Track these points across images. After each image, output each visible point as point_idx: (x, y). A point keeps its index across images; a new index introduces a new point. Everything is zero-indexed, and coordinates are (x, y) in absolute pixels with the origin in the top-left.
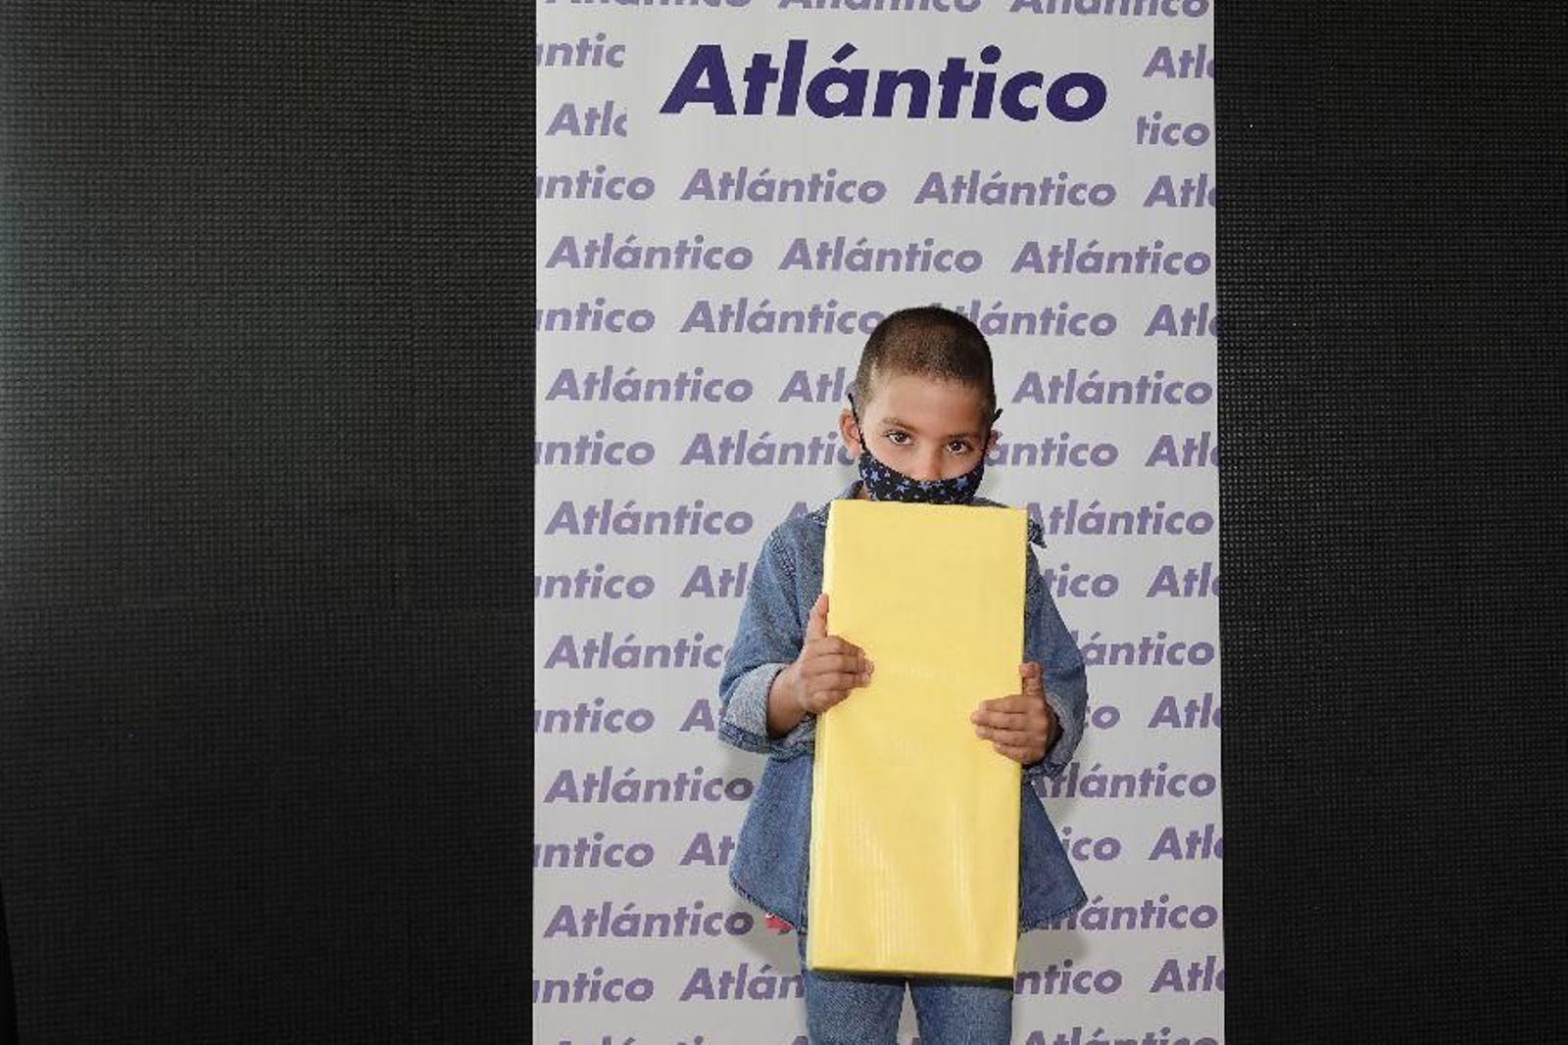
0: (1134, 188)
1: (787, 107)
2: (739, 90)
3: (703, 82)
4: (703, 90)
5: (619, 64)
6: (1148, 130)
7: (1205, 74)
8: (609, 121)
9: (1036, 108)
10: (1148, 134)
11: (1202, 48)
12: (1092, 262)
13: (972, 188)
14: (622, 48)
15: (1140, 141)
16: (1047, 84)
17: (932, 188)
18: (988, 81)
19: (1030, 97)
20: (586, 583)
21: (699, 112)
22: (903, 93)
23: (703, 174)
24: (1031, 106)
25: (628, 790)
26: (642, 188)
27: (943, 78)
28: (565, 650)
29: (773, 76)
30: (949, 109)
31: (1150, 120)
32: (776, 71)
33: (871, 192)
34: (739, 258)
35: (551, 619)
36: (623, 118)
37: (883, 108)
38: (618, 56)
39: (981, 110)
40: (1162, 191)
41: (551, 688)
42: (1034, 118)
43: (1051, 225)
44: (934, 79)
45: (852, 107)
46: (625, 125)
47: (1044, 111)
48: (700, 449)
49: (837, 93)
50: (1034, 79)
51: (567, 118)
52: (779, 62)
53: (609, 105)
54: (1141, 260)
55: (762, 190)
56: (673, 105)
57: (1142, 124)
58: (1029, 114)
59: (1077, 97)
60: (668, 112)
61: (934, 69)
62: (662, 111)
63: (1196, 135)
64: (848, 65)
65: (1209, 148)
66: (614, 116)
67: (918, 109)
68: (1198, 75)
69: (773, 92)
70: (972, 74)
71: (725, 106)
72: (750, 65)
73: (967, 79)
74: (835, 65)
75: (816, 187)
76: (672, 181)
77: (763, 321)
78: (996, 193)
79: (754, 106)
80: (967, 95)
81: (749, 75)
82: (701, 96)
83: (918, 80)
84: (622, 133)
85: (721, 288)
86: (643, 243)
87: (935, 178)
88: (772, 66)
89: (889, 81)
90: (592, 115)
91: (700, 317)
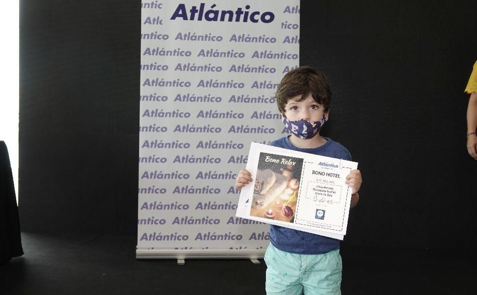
0: (280, 39)
1: (200, 19)
2: (189, 14)
3: (180, 13)
4: (180, 14)
5: (160, 8)
6: (284, 25)
7: (298, 12)
8: (158, 21)
9: (258, 20)
10: (284, 26)
11: (297, 6)
12: (271, 56)
13: (242, 38)
14: (161, 4)
15: (282, 28)
16: (261, 14)
17: (234, 38)
18: (247, 13)
19: (257, 17)
20: (151, 128)
21: (179, 19)
22: (227, 16)
23: (180, 34)
24: (257, 19)
25: (161, 176)
26: (165, 37)
27: (237, 13)
28: (146, 144)
29: (197, 11)
30: (238, 20)
31: (285, 23)
32: (197, 10)
33: (220, 39)
34: (188, 54)
35: (143, 137)
36: (161, 21)
37: (222, 19)
38: (161, 6)
39: (245, 20)
40: (287, 40)
41: (143, 152)
42: (257, 22)
43: (261, 47)
44: (234, 12)
45: (215, 19)
46: (162, 22)
47: (260, 21)
48: (178, 98)
49: (212, 16)
50: (258, 13)
51: (148, 20)
52: (198, 8)
53: (158, 18)
54: (282, 55)
55: (194, 38)
56: (173, 18)
57: (283, 24)
58: (256, 21)
59: (268, 17)
60: (172, 19)
61: (235, 10)
62: (171, 19)
63: (295, 27)
64: (215, 9)
65: (298, 30)
66: (160, 20)
67: (230, 20)
68: (296, 12)
69: (197, 15)
70: (243, 12)
71: (185, 18)
72: (191, 9)
73: (242, 13)
74: (211, 9)
75: (206, 37)
76: (173, 35)
77: (194, 68)
78: (248, 39)
79: (192, 18)
80: (242, 16)
81: (191, 11)
82: (180, 16)
83: (231, 13)
84: (161, 24)
85: (184, 60)
86: (166, 50)
87: (234, 36)
88: (197, 9)
89: (224, 13)
90: (154, 20)
91: (179, 67)
